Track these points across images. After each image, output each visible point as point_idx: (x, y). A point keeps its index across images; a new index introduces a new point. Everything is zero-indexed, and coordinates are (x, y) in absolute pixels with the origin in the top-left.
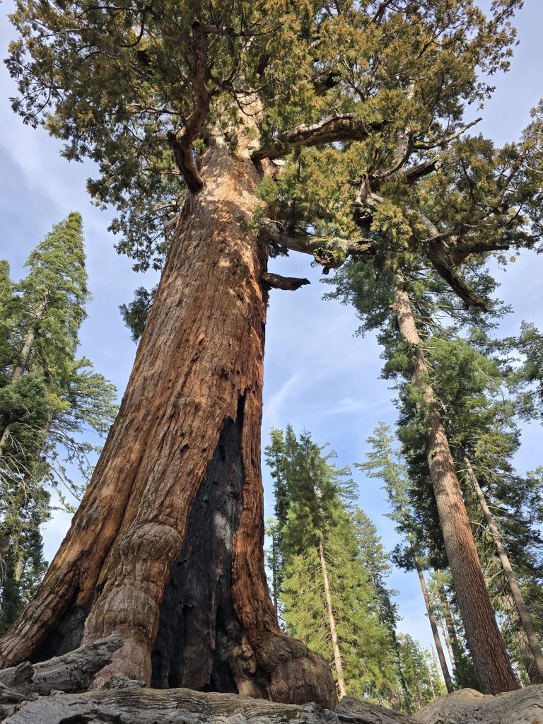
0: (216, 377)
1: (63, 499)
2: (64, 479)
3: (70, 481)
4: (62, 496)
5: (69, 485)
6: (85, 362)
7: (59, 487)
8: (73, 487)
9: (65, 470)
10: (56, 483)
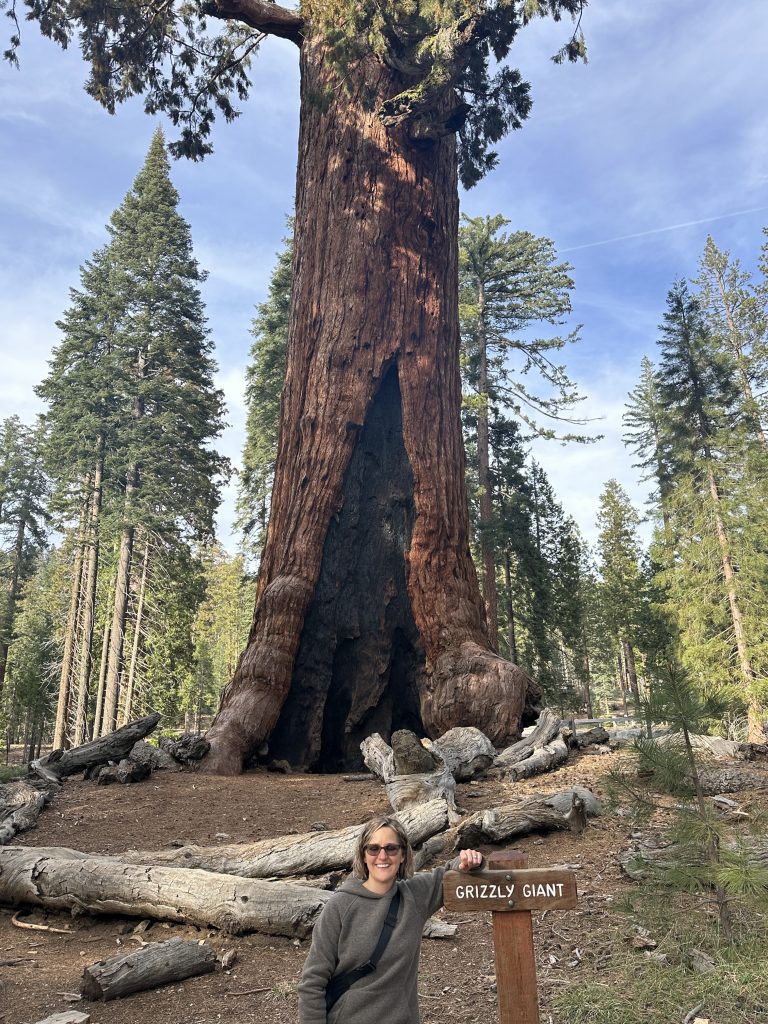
0: (335, 370)
1: (533, 426)
2: (526, 399)
3: (535, 399)
4: (531, 421)
5: (537, 405)
6: (493, 225)
7: (523, 412)
8: (542, 404)
9: (523, 388)
10: (518, 408)
